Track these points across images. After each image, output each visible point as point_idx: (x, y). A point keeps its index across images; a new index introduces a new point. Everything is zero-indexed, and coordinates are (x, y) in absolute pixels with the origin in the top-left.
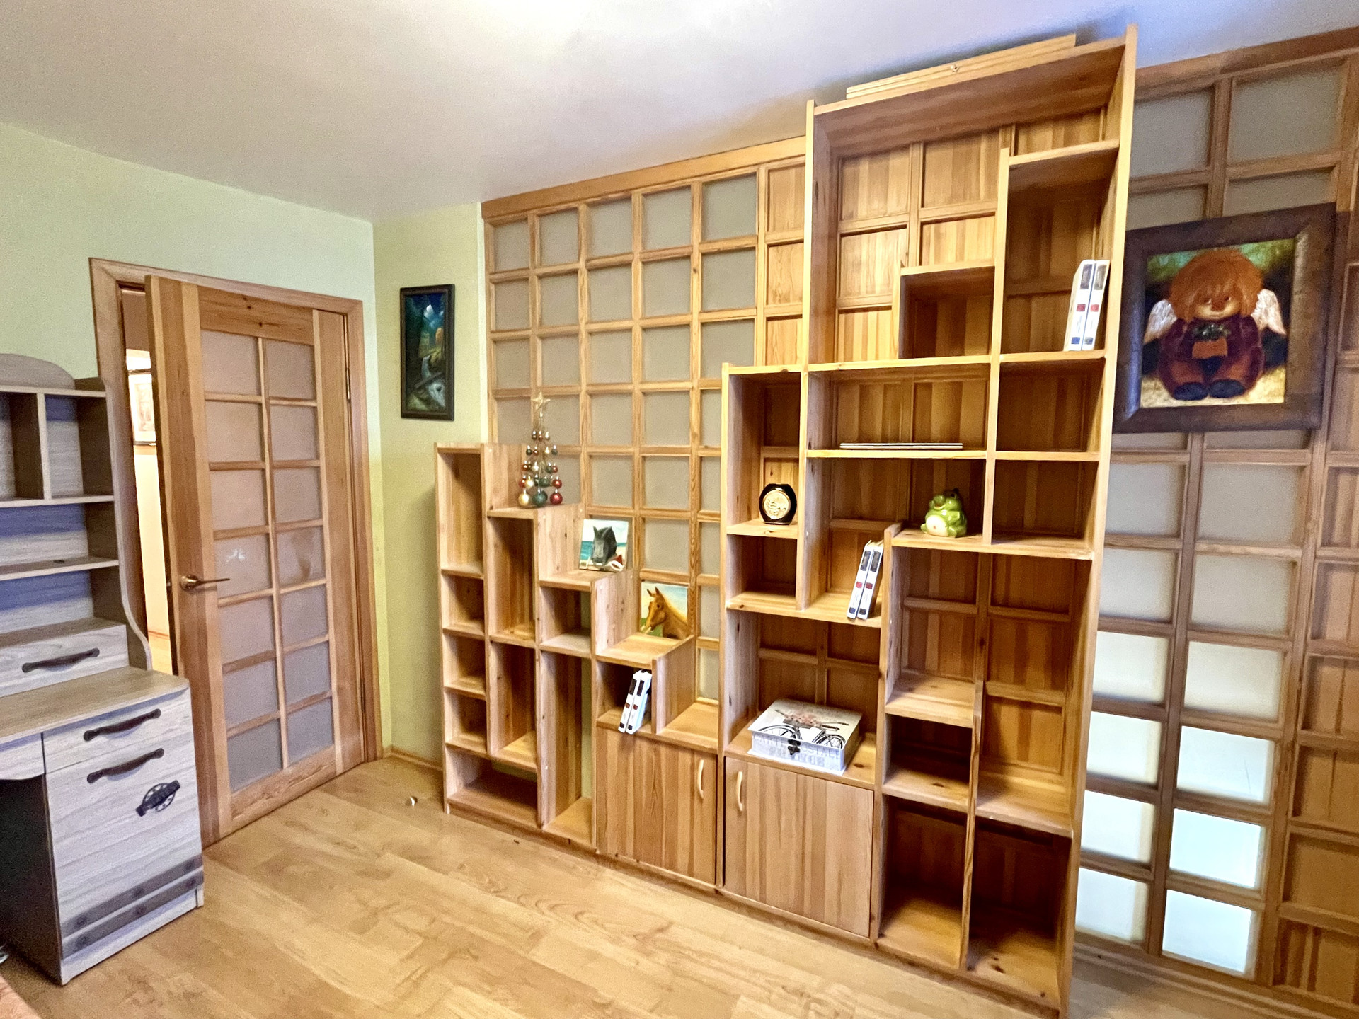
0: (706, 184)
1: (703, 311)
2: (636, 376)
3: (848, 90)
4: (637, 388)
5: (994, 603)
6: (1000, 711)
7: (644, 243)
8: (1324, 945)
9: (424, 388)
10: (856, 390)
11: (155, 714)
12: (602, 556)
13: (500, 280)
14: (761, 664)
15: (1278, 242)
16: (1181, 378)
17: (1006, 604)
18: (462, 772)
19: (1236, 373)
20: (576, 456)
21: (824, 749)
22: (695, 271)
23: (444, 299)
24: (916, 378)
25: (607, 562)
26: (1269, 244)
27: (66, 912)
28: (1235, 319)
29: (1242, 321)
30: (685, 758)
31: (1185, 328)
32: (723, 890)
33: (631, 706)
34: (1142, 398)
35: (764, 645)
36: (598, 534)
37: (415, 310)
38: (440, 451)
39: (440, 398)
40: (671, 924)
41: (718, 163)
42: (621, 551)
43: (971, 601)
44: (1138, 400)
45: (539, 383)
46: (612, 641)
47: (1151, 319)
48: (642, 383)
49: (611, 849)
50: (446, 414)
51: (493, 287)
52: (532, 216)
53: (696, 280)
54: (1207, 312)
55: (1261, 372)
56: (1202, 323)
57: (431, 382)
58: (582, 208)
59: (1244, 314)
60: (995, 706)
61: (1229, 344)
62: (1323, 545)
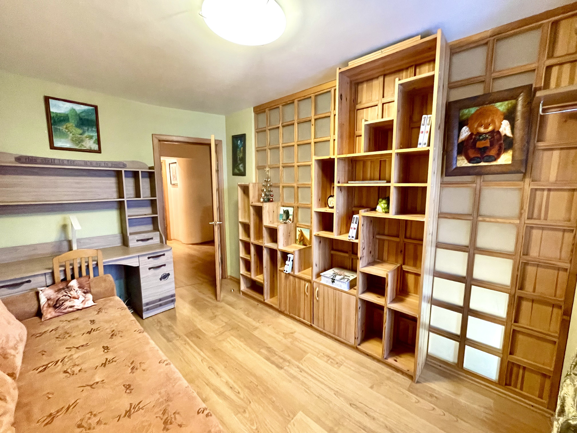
0: (316, 96)
1: (315, 138)
2: (295, 161)
3: (349, 63)
4: (296, 164)
5: (406, 237)
6: (408, 276)
7: (298, 117)
8: (527, 374)
9: (238, 166)
10: (362, 163)
11: (164, 255)
12: (285, 218)
13: (259, 131)
14: (332, 256)
15: (510, 101)
16: (472, 156)
17: (410, 238)
18: (246, 283)
19: (493, 152)
20: (279, 187)
21: (342, 282)
22: (312, 125)
23: (243, 139)
24: (381, 158)
25: (286, 220)
26: (506, 102)
27: (144, 301)
28: (492, 132)
29: (496, 133)
30: (303, 282)
31: (474, 137)
32: (313, 325)
33: (287, 265)
34: (457, 163)
35: (333, 249)
36: (284, 212)
37: (235, 142)
38: (239, 185)
39: (242, 169)
40: (295, 332)
41: (319, 89)
42: (291, 217)
43: (398, 236)
44: (456, 164)
45: (269, 163)
46: (285, 245)
47: (461, 134)
48: (297, 162)
49: (283, 309)
50: (243, 174)
51: (257, 133)
52: (267, 110)
53: (313, 128)
54: (482, 130)
55: (502, 152)
56: (480, 134)
57: (240, 164)
58: (281, 106)
59: (496, 130)
60: (406, 274)
61: (490, 142)
62: (528, 219)
